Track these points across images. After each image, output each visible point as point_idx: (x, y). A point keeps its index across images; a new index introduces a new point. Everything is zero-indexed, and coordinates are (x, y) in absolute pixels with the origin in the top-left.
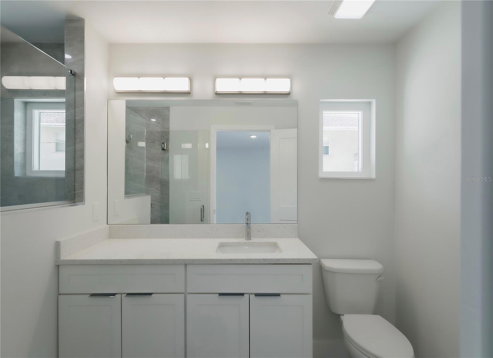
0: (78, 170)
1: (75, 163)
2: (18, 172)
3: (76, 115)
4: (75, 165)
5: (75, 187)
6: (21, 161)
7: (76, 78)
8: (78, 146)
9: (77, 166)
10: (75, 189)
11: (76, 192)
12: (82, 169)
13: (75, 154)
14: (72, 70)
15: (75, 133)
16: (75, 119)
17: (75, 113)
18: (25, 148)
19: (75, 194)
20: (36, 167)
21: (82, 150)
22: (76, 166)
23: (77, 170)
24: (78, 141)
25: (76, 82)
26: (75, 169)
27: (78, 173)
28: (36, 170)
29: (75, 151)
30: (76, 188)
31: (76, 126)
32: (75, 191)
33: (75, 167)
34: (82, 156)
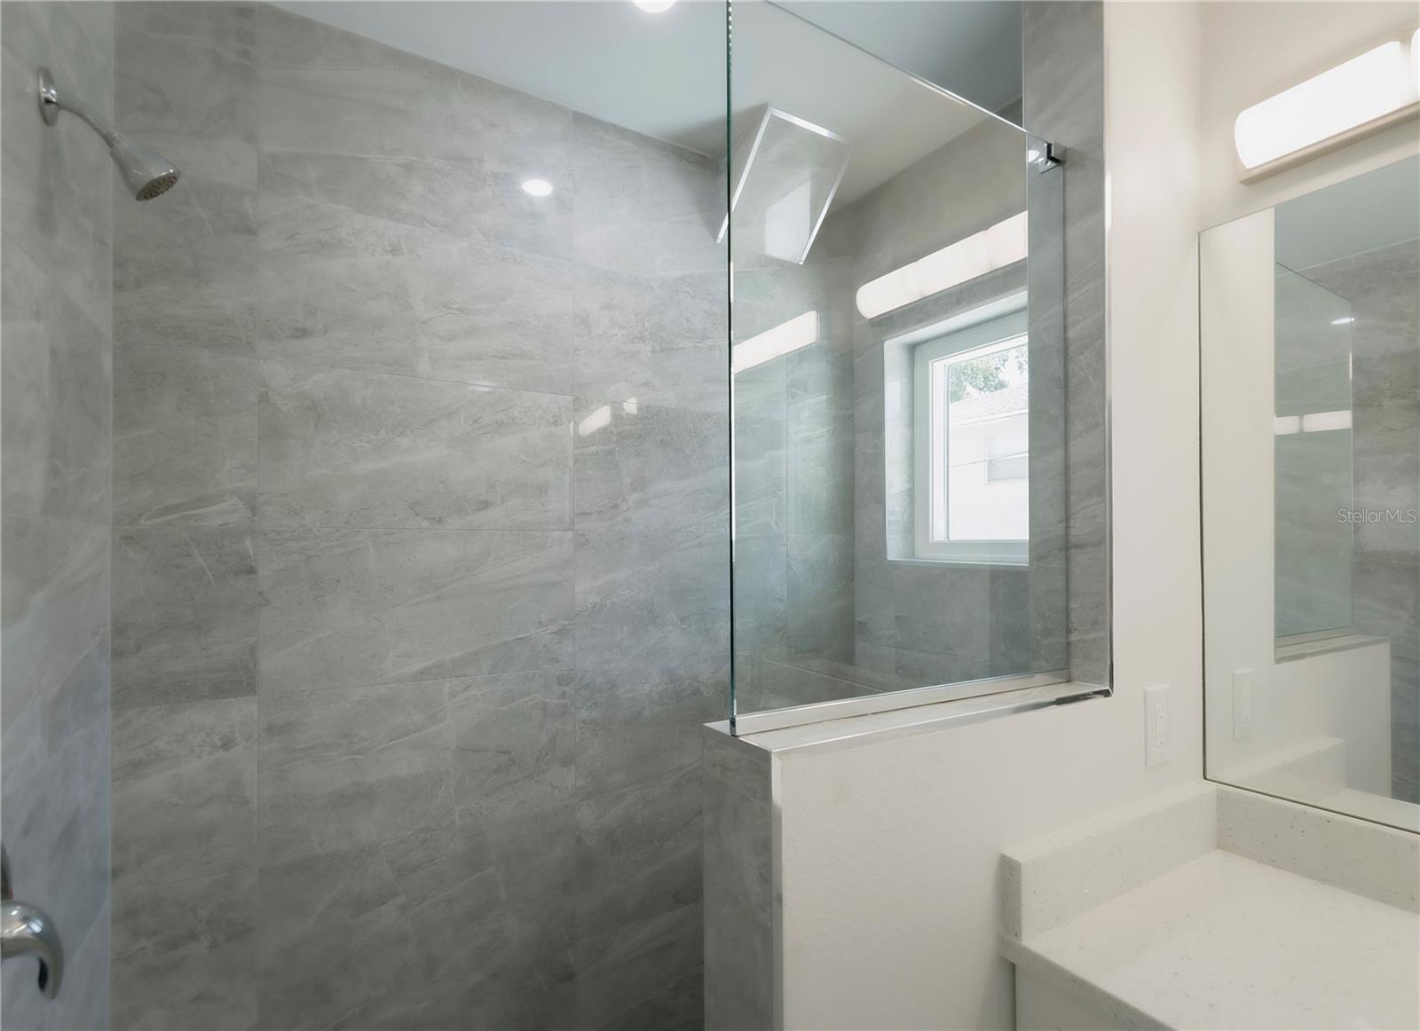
0: (1081, 546)
1: (1067, 518)
2: (895, 550)
3: (1070, 320)
4: (1067, 527)
5: (1068, 615)
6: (903, 514)
7: (1068, 173)
8: (1081, 448)
9: (1078, 529)
10: (1067, 624)
11: (1074, 637)
12: (1102, 541)
13: (1067, 481)
14: (1053, 143)
15: (1066, 394)
16: (1066, 340)
17: (1065, 316)
18: (912, 478)
19: (1068, 644)
20: (938, 533)
21: (1101, 462)
22: (1073, 532)
23: (1076, 546)
24: (1077, 426)
25: (1068, 187)
26: (1067, 543)
27: (1079, 558)
28: (939, 539)
29: (1067, 469)
30: (1073, 619)
31: (1071, 366)
32: (1069, 631)
33: (1067, 534)
34: (1101, 489)
